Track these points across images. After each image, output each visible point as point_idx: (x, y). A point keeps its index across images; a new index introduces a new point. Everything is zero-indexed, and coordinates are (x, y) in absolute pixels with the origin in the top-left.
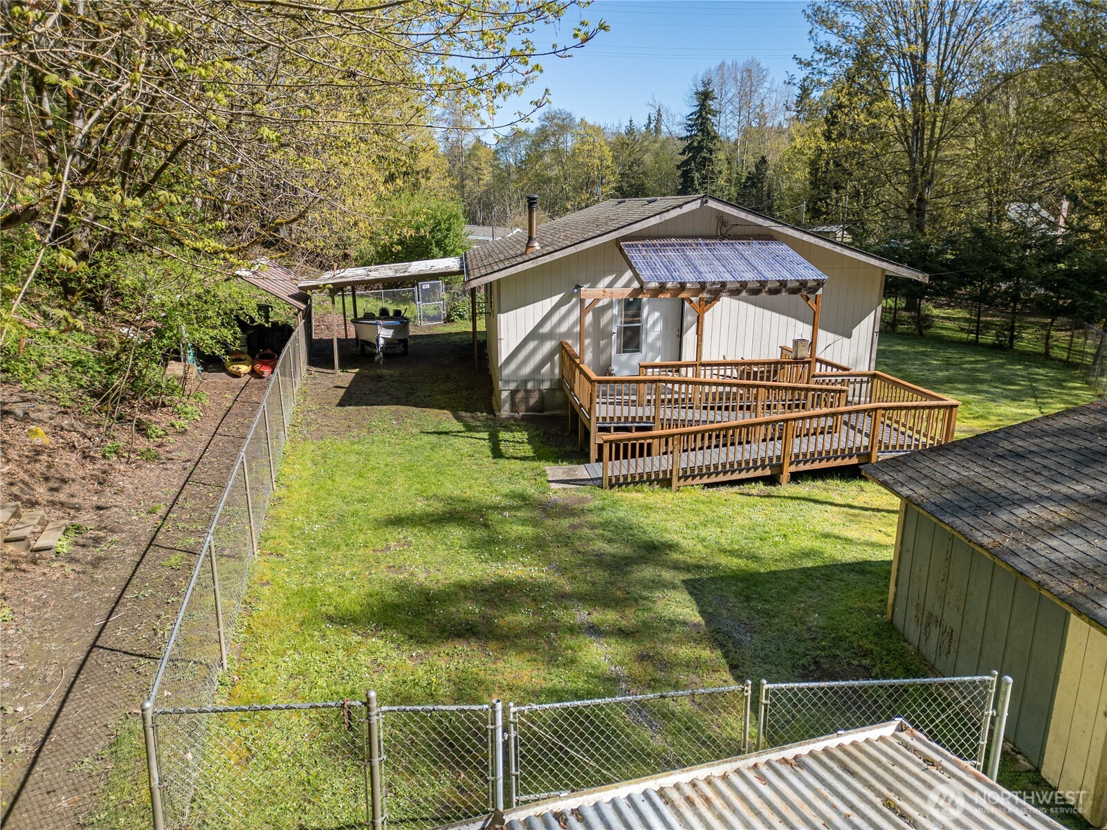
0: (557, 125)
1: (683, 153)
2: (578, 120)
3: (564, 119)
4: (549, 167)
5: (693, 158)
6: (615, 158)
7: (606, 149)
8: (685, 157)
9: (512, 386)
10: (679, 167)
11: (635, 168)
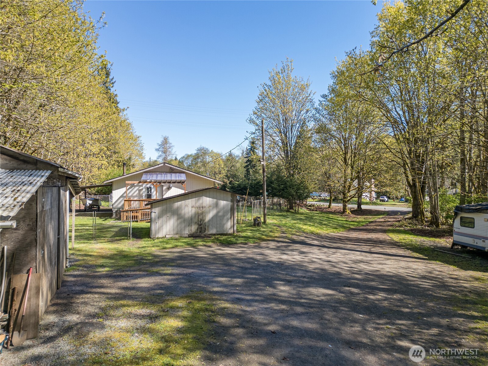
0: (203, 152)
1: (246, 163)
2: (210, 151)
3: (205, 151)
4: (200, 168)
5: (250, 164)
6: (225, 165)
7: (221, 162)
8: (246, 164)
9: (116, 210)
10: (245, 167)
11: (233, 168)
